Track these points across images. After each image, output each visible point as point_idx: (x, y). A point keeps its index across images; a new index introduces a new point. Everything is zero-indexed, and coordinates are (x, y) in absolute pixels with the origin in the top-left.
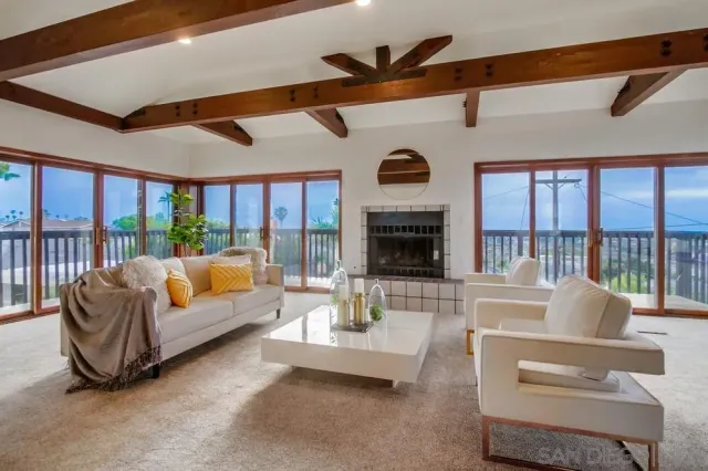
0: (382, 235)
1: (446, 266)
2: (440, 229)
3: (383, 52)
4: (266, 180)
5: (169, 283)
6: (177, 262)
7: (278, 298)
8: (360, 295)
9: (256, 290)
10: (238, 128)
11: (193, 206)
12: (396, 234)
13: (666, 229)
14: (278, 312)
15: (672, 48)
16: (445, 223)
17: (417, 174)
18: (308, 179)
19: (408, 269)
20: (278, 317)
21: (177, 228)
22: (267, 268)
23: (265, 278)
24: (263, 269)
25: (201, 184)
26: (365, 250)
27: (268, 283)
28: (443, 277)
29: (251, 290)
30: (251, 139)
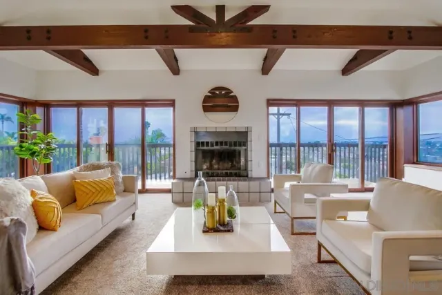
0: (205, 148)
1: (249, 169)
2: (245, 144)
3: (220, 10)
4: (111, 105)
5: (35, 206)
6: (37, 180)
7: (134, 203)
8: (224, 200)
9: (119, 199)
10: (86, 59)
11: (40, 125)
12: (215, 147)
13: (365, 143)
14: (133, 215)
15: (394, 34)
16: (249, 139)
17: (211, 106)
18: (147, 105)
19: (224, 172)
20: (133, 219)
21: (24, 144)
22: (123, 178)
23: (122, 188)
24: (120, 180)
25: (47, 105)
26: (194, 160)
27: (124, 191)
28: (247, 176)
29: (114, 200)
30: (98, 70)
